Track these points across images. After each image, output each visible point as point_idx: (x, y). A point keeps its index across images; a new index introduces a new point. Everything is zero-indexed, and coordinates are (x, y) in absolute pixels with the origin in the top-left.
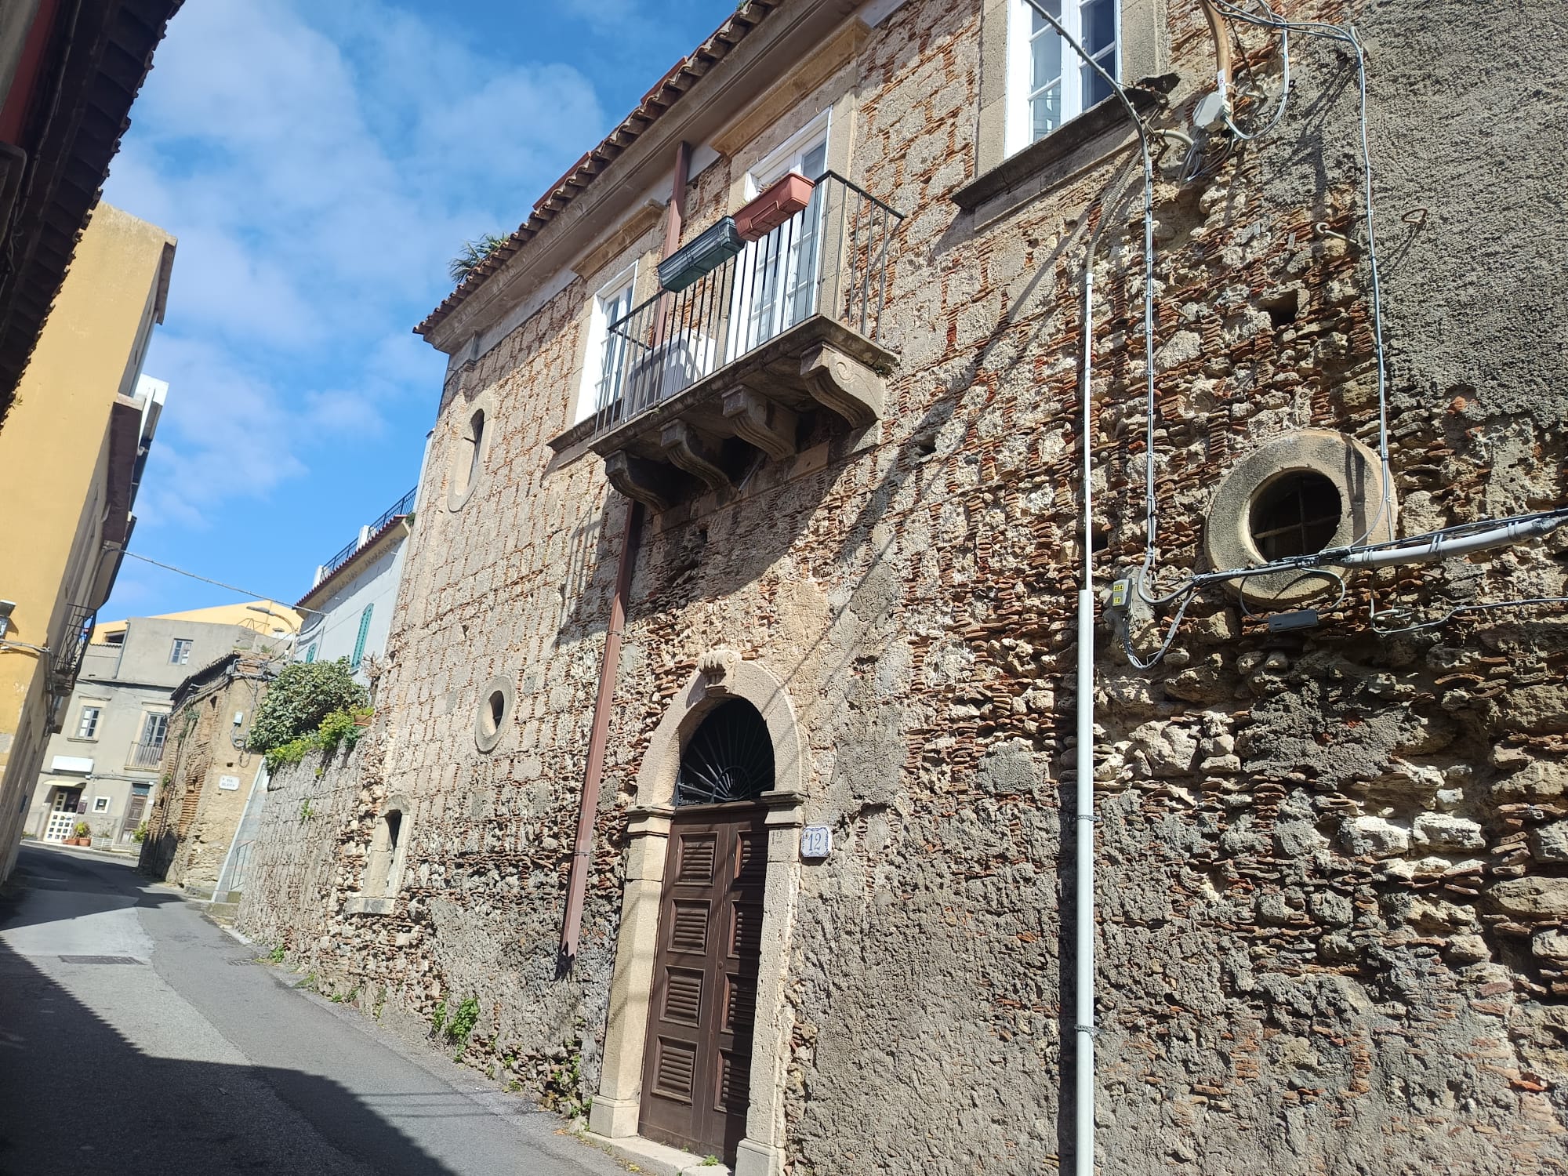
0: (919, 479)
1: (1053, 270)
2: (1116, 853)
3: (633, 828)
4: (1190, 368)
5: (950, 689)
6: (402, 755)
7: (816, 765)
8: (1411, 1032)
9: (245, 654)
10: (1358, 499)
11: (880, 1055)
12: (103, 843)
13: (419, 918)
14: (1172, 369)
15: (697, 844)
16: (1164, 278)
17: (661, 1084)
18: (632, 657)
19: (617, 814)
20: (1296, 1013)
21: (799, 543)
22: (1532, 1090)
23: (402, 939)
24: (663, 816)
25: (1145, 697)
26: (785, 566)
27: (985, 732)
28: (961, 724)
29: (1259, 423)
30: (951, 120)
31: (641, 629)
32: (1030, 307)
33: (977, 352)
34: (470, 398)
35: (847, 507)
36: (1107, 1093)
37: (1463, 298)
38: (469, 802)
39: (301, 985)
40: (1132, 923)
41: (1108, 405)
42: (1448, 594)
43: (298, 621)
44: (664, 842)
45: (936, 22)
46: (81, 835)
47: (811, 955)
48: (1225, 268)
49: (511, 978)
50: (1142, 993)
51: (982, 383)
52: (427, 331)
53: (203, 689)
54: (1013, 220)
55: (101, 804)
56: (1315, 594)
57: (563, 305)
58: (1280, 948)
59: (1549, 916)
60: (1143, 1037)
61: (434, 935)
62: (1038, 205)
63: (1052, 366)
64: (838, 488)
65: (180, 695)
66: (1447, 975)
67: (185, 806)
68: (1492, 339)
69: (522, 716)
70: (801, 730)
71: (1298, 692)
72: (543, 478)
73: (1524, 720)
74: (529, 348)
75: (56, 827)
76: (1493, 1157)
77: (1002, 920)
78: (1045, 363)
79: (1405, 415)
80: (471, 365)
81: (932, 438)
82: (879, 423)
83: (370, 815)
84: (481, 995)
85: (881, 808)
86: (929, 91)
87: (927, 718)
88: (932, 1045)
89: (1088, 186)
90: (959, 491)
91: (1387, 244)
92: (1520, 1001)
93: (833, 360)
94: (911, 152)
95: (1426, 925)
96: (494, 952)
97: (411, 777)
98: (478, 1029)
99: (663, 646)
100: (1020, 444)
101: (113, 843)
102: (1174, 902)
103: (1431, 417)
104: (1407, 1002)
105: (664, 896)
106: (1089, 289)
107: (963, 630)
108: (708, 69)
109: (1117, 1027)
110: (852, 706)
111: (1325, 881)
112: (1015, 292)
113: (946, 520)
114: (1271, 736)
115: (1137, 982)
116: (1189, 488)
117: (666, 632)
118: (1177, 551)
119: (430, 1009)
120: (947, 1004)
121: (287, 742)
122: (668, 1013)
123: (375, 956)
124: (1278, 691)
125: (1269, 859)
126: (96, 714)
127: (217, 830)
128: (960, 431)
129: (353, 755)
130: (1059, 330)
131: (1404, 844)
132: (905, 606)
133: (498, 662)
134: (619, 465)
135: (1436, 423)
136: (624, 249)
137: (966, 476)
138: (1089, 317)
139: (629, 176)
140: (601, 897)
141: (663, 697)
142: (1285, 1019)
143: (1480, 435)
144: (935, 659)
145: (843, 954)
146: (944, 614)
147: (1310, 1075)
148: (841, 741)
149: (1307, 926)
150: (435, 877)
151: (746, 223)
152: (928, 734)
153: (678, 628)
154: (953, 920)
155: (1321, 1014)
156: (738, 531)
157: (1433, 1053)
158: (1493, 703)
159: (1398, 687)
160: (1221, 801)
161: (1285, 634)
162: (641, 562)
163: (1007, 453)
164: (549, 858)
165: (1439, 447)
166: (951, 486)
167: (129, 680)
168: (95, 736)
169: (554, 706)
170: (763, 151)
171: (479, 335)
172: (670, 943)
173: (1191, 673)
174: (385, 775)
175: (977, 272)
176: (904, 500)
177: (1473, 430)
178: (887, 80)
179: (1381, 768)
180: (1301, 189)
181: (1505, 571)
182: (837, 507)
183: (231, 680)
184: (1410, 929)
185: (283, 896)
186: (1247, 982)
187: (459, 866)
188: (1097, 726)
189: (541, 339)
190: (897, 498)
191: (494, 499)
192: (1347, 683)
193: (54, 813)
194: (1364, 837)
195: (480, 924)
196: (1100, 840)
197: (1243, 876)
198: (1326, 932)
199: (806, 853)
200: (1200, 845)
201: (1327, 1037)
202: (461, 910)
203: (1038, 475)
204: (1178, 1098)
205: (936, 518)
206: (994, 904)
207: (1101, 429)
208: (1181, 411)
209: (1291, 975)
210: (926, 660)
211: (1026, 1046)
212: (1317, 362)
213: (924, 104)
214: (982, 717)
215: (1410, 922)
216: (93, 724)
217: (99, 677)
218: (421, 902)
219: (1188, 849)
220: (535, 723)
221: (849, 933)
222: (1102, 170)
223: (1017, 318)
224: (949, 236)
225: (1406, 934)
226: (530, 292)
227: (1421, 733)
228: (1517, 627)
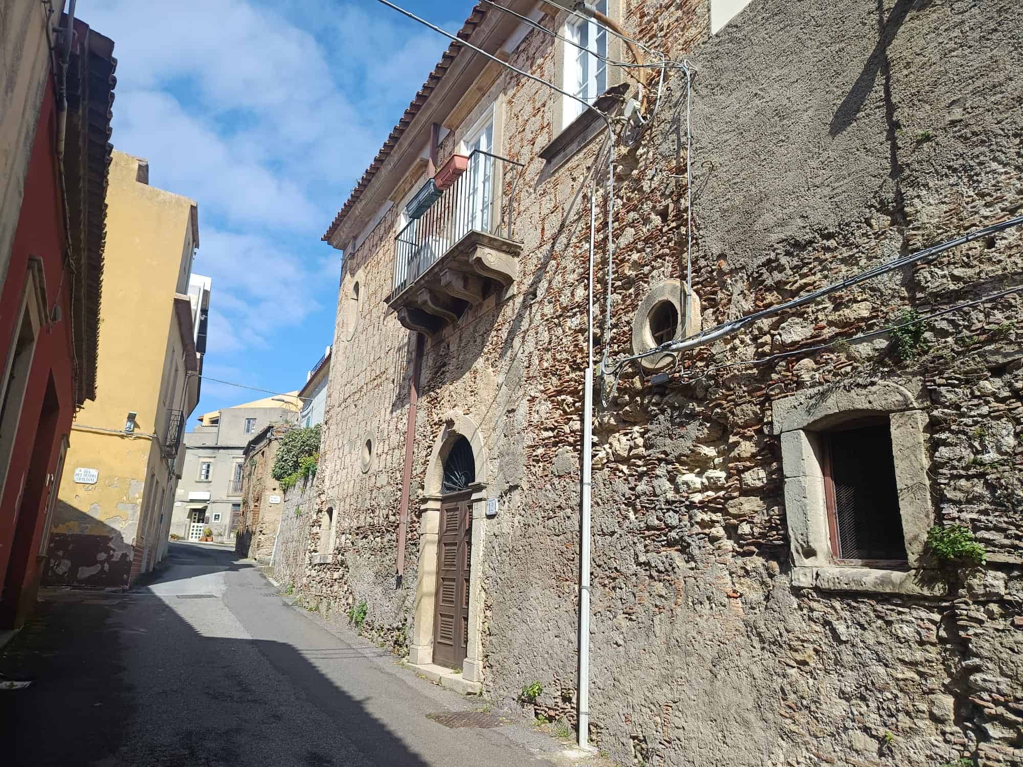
0: (530, 313)
1: (581, 195)
2: (599, 501)
3: (423, 507)
4: (631, 247)
5: (542, 423)
6: (332, 477)
7: (492, 468)
8: (696, 576)
9: (276, 426)
10: (684, 315)
11: (516, 610)
12: (220, 539)
13: (342, 563)
14: (624, 249)
15: (452, 513)
16: (622, 198)
17: (442, 637)
18: (422, 416)
19: (417, 500)
20: (659, 571)
21: (485, 350)
22: (734, 597)
23: (336, 575)
24: (436, 500)
25: (612, 421)
26: (480, 363)
27: (555, 444)
28: (546, 441)
29: (653, 277)
30: (543, 109)
31: (424, 401)
32: (572, 217)
33: (552, 241)
34: (353, 275)
35: (504, 330)
36: (595, 617)
37: (725, 207)
38: (360, 500)
39: (296, 603)
40: (604, 535)
41: (600, 269)
42: (715, 361)
43: (301, 404)
44: (438, 513)
45: (537, 50)
46: (208, 536)
47: (491, 564)
48: (644, 192)
49: (379, 589)
50: (607, 568)
51: (555, 259)
52: (328, 238)
53: (258, 447)
54: (567, 166)
55: (217, 517)
56: (668, 365)
57: (389, 218)
58: (654, 540)
59: (744, 515)
60: (607, 589)
61: (348, 572)
62: (576, 158)
63: (580, 248)
64: (500, 319)
65: (247, 450)
66: (709, 546)
67: (254, 514)
68: (734, 229)
69: (380, 452)
70: (485, 450)
71: (664, 414)
72: (384, 319)
73: (739, 422)
74: (376, 244)
75: (195, 532)
76: (720, 630)
77: (559, 538)
78: (578, 247)
79: (703, 271)
80: (352, 256)
81: (536, 290)
82: (515, 282)
83: (320, 511)
84: (368, 600)
85: (516, 487)
86: (534, 91)
87: (534, 439)
88: (534, 603)
89: (595, 147)
90: (545, 318)
91: (701, 178)
92: (733, 556)
93: (484, 253)
94: (527, 127)
95: (703, 524)
96: (372, 579)
97: (336, 489)
98: (367, 618)
99: (433, 410)
100: (568, 292)
101: (225, 539)
102: (619, 522)
103: (713, 271)
104: (696, 562)
105: (439, 542)
106: (594, 205)
107: (548, 392)
108: (437, 83)
109: (598, 585)
110: (505, 436)
111: (669, 507)
112: (567, 208)
113: (541, 334)
114: (654, 437)
115: (605, 563)
116: (628, 312)
117: (435, 402)
118: (623, 346)
119: (348, 610)
120: (539, 582)
121: (290, 474)
122: (443, 600)
123: (326, 585)
124: (656, 415)
125: (652, 498)
126: (209, 466)
127: (271, 527)
128: (546, 285)
129: (315, 479)
130: (583, 228)
131: (699, 486)
132: (526, 381)
133: (369, 424)
134: (403, 315)
135: (715, 274)
136: (412, 186)
137: (548, 310)
138: (593, 221)
139: (410, 144)
140: (412, 544)
141: (434, 437)
142: (655, 574)
143: (728, 279)
144: (537, 408)
145: (502, 563)
146: (541, 384)
147: (663, 600)
148: (501, 455)
149: (663, 529)
150: (348, 541)
151: (439, 182)
152: (534, 447)
153: (439, 399)
154: (542, 541)
155: (667, 571)
156: (462, 345)
157: (702, 584)
158: (729, 415)
159: (697, 409)
160: (636, 471)
161: (658, 386)
162: (424, 365)
163: (563, 297)
164: (392, 526)
165: (715, 286)
166: (543, 315)
167: (224, 445)
168: (210, 479)
169: (392, 446)
170: (468, 127)
171: (355, 238)
172: (443, 565)
173: (627, 408)
174: (325, 489)
175: (552, 196)
176: (525, 325)
177: (725, 278)
178: (518, 85)
179: (690, 450)
180: (672, 148)
181: (734, 348)
182: (500, 330)
183: (270, 441)
184: (698, 526)
185: (291, 559)
186: (642, 559)
187: (357, 534)
188: (593, 437)
189: (381, 239)
190: (523, 323)
191: (365, 333)
192: (679, 408)
193: (192, 524)
194: (683, 484)
195: (366, 563)
196: (593, 495)
197: (642, 507)
198: (670, 531)
199: (488, 513)
200: (628, 493)
201: (668, 581)
202: (358, 557)
203: (574, 308)
204: (618, 617)
205: (537, 333)
206: (557, 531)
207: (598, 282)
208: (626, 272)
209: (657, 553)
210: (534, 409)
211: (567, 599)
212: (675, 244)
213: (532, 99)
214: (554, 437)
215: (697, 523)
216: (208, 471)
217: (209, 444)
218: (343, 555)
219: (624, 495)
220: (384, 455)
221: (505, 552)
222: (600, 138)
223: (568, 222)
224: (543, 175)
225: (697, 529)
226: (375, 212)
227: (706, 431)
228: (737, 376)
